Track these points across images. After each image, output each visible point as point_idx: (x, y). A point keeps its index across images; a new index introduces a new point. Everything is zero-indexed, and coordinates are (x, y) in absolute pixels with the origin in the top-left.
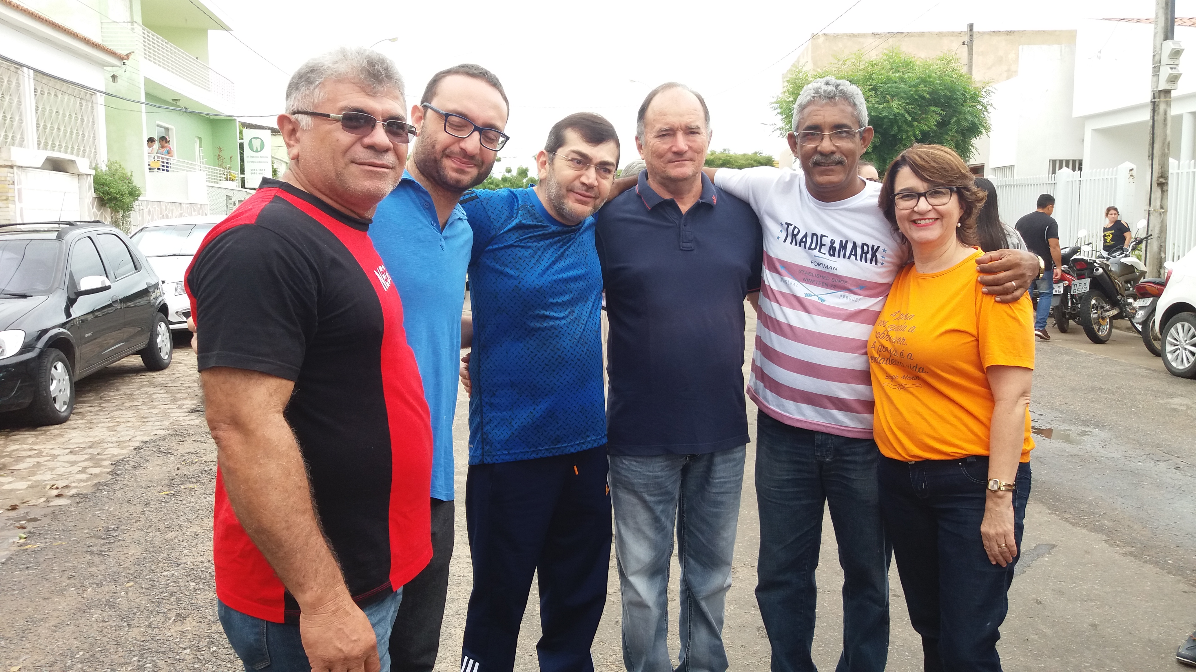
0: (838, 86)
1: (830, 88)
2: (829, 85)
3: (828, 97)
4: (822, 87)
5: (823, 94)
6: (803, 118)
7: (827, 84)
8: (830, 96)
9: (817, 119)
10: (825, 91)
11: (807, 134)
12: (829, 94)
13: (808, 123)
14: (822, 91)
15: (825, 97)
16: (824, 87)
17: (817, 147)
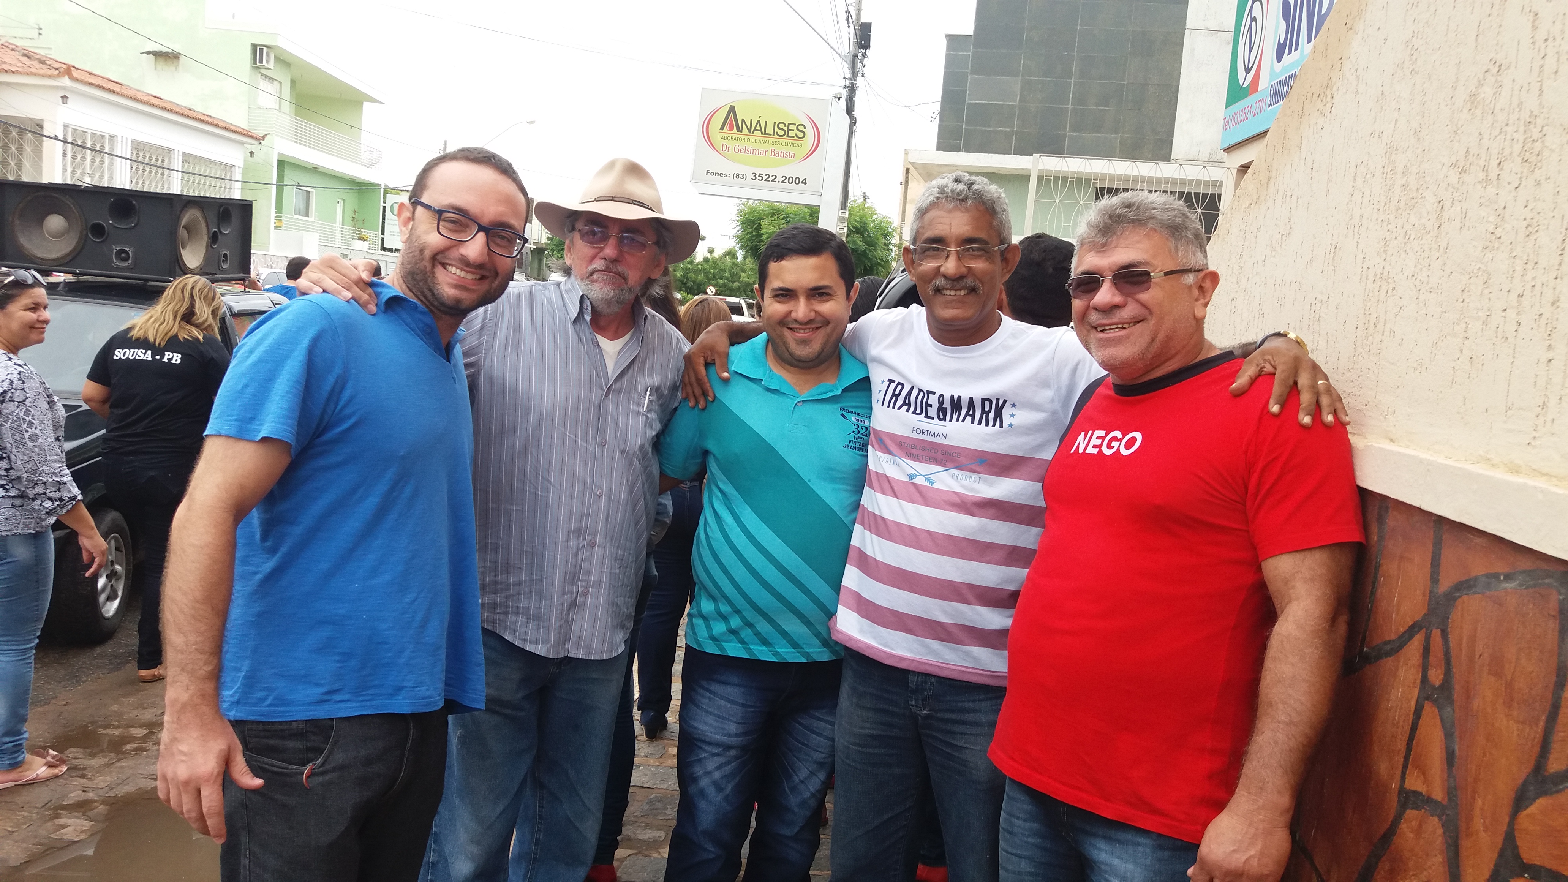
0: (972, 184)
1: (960, 187)
2: (960, 182)
3: (957, 199)
4: (949, 185)
5: (950, 194)
6: (923, 227)
7: (957, 180)
8: (961, 197)
9: (939, 230)
10: (953, 191)
11: (928, 249)
12: (959, 194)
13: (929, 234)
14: (948, 190)
15: (953, 199)
16: (952, 185)
17: (939, 267)
